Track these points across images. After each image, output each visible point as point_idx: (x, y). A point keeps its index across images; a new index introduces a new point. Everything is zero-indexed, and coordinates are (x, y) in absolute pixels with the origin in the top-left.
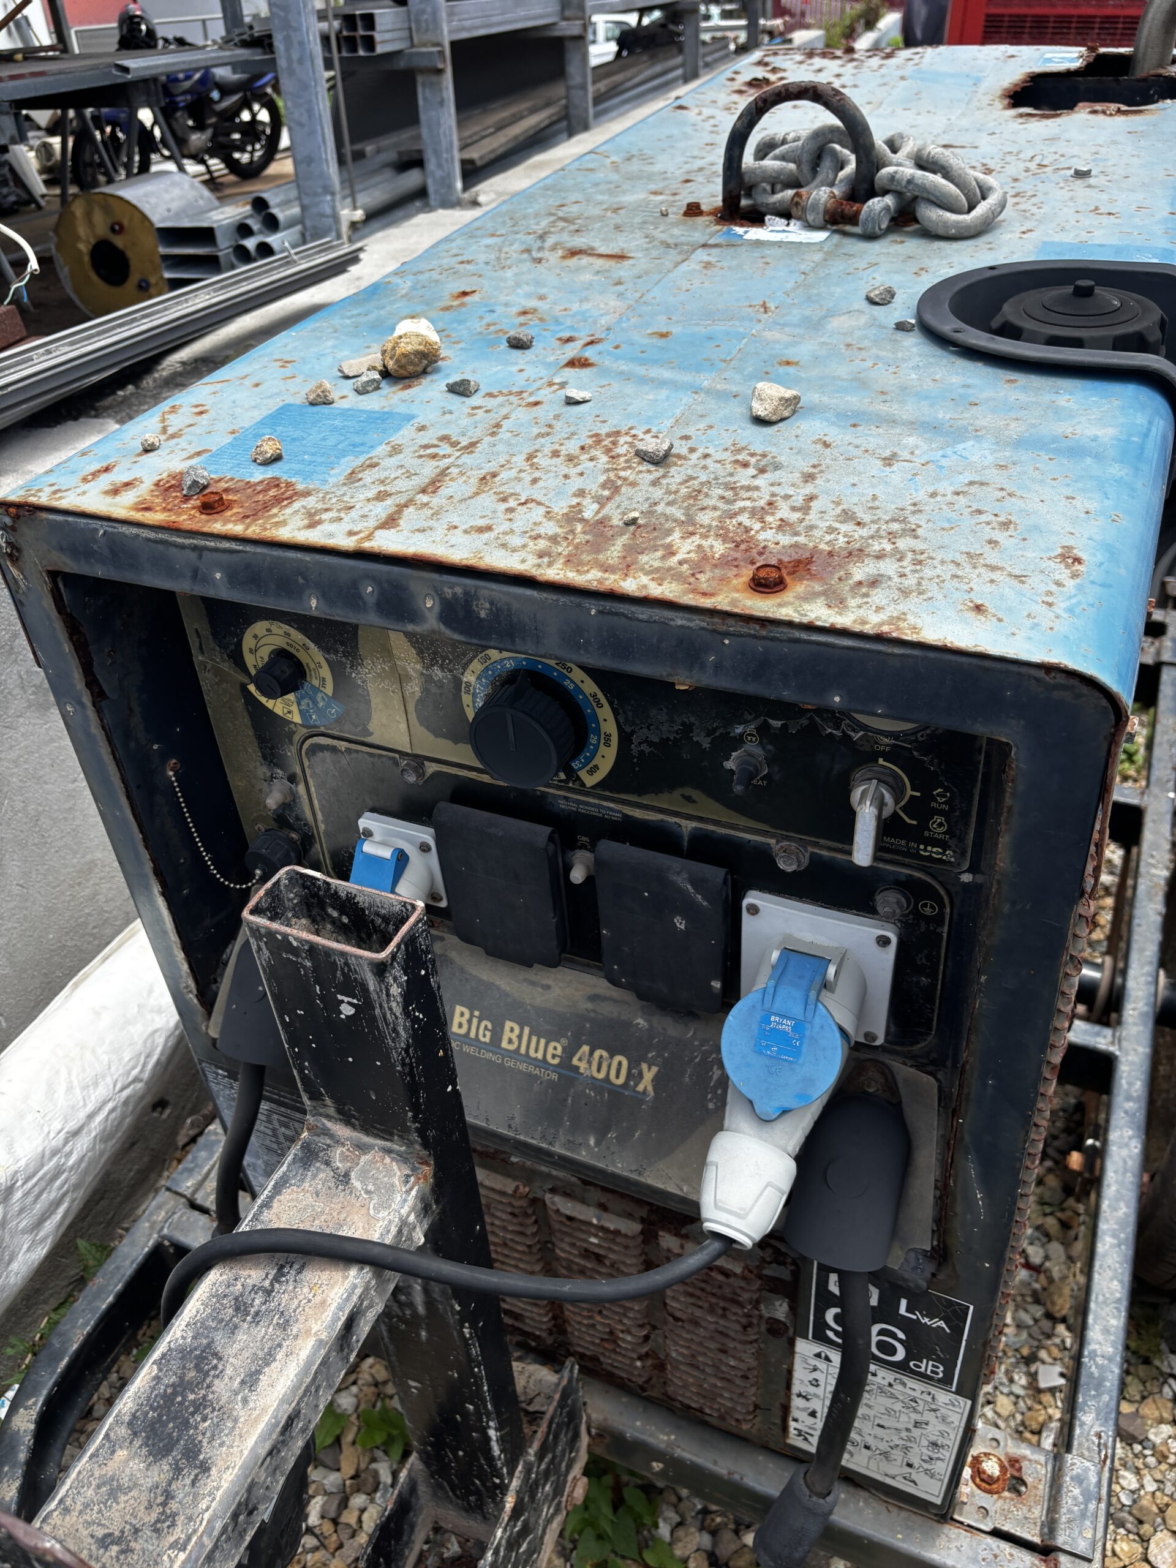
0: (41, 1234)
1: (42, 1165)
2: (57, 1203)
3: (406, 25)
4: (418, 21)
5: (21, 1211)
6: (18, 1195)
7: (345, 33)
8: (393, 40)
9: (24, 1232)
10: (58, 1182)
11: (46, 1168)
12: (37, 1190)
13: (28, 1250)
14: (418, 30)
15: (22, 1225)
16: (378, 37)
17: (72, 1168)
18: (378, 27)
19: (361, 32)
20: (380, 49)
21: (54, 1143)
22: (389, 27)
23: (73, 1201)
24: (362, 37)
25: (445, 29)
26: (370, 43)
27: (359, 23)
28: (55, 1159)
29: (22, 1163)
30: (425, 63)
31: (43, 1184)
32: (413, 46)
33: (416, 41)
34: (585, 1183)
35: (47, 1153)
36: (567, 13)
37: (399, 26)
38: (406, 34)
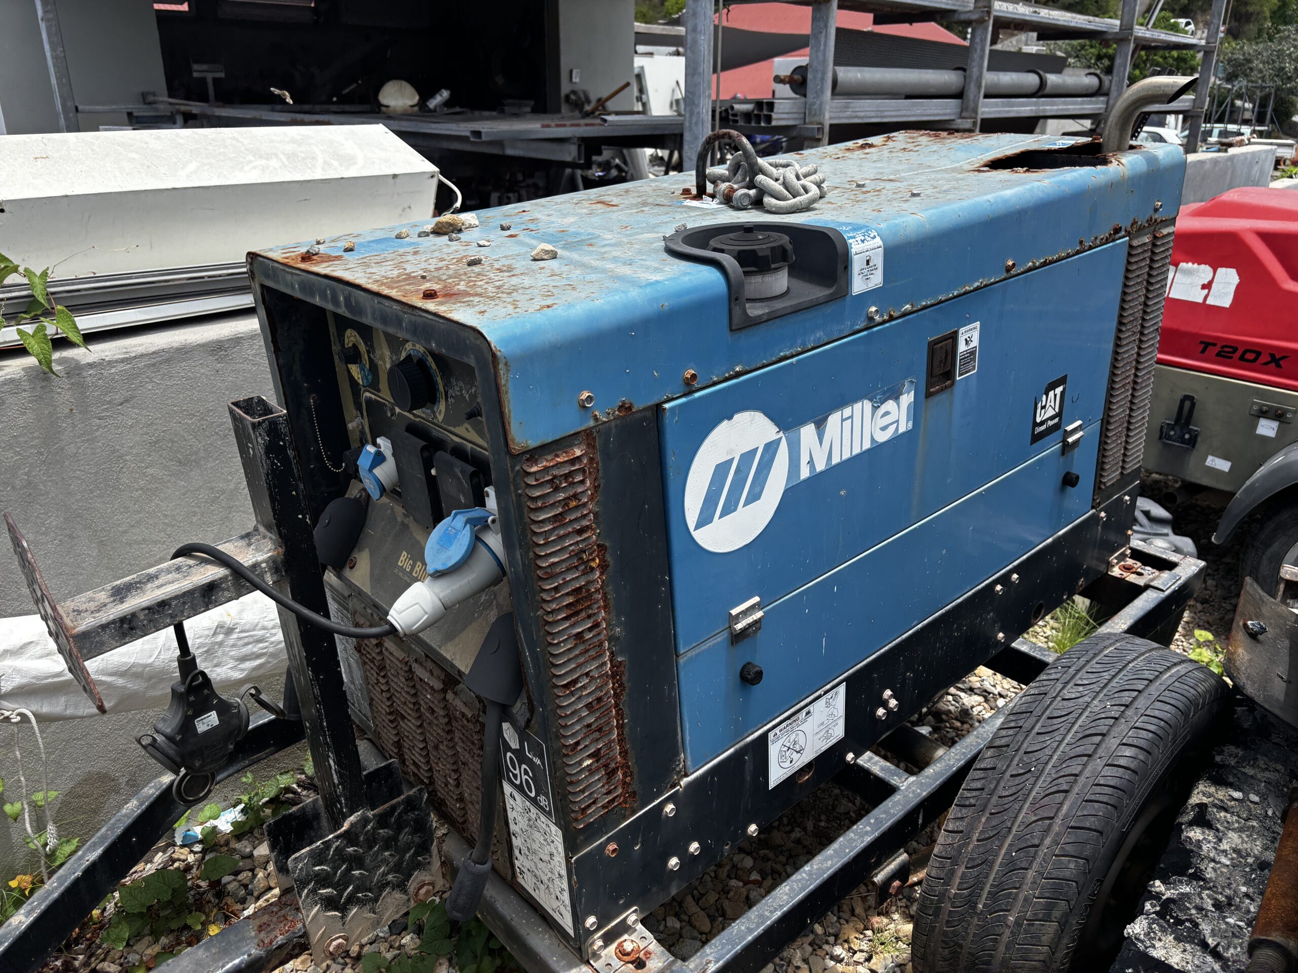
0: (242, 666)
1: (254, 630)
2: (258, 656)
3: (803, 110)
4: (810, 109)
5: (233, 646)
6: (235, 636)
7: (756, 112)
8: (789, 119)
9: (232, 658)
10: (261, 645)
11: (255, 633)
12: (246, 640)
13: (231, 668)
14: (809, 114)
15: (232, 653)
16: (774, 116)
17: (272, 643)
18: (775, 110)
19: (765, 112)
20: (774, 123)
21: (266, 623)
22: (786, 111)
23: (267, 662)
24: (765, 115)
25: (827, 116)
26: (769, 119)
27: (765, 107)
28: (263, 632)
29: (243, 621)
30: (809, 134)
31: (251, 640)
32: (805, 123)
33: (807, 120)
34: (427, 656)
35: (260, 625)
36: (964, 114)
37: (795, 110)
38: (802, 115)
